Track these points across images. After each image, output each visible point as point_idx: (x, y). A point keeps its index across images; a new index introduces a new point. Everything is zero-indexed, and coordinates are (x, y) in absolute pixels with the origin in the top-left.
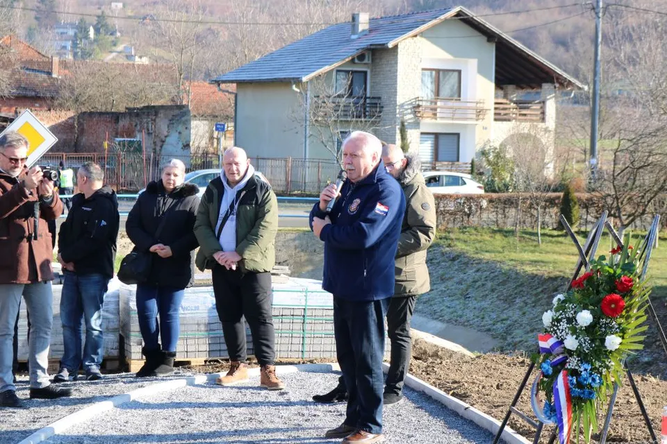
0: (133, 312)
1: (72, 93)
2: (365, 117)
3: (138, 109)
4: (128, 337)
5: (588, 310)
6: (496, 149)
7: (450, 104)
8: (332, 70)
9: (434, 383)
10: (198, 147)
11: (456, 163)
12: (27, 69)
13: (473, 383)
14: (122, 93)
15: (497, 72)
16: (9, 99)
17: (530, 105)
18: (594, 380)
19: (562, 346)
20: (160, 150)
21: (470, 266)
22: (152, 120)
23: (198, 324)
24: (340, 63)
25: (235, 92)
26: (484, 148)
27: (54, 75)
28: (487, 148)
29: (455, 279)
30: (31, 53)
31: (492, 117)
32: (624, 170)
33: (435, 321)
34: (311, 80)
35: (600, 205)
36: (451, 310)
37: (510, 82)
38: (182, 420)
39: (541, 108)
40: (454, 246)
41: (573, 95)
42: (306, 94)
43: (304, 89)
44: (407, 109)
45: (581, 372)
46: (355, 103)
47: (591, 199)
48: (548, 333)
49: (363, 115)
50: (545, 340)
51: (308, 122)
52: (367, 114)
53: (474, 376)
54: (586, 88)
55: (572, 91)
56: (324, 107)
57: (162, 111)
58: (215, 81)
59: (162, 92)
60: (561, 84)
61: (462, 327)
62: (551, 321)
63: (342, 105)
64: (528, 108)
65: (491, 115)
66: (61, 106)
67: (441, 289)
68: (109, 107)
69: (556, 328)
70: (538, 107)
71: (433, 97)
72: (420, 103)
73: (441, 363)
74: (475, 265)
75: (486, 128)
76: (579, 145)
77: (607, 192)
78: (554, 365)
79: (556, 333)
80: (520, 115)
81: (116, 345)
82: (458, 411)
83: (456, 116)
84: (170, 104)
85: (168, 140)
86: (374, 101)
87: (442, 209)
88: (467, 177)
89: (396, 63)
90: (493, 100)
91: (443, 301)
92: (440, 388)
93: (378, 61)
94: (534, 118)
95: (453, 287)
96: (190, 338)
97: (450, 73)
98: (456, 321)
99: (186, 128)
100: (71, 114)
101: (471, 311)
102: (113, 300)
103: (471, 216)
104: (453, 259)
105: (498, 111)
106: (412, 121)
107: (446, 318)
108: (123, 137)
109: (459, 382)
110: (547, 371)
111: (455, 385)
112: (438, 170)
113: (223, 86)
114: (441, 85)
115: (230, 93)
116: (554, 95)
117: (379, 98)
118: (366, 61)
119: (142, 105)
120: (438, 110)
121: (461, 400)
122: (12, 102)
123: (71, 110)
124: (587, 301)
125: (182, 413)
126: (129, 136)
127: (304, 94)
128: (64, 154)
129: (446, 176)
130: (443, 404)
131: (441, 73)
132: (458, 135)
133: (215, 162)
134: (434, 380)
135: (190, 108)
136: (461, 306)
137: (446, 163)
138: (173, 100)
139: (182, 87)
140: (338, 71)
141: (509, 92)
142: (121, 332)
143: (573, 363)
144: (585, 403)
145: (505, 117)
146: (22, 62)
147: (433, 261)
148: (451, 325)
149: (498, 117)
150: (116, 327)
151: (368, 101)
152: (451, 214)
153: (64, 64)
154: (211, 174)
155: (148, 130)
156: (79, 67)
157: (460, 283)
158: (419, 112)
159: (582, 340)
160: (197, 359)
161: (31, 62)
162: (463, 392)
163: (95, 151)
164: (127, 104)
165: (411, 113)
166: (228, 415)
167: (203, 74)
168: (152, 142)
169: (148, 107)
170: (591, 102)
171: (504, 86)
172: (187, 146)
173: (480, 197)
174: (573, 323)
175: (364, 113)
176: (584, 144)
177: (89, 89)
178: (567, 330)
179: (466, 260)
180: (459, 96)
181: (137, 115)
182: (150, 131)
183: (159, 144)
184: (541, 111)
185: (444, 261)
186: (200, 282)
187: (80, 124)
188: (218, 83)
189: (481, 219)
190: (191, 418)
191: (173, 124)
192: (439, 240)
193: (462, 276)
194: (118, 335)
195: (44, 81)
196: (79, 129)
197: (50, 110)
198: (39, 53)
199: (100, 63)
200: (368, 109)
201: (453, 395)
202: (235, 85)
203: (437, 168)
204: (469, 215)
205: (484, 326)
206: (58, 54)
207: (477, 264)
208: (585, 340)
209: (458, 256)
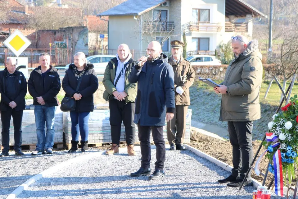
0: (69, 122)
1: (34, 22)
2: (167, 31)
3: (64, 28)
4: (67, 133)
5: (290, 121)
6: (226, 44)
7: (206, 24)
8: (152, 10)
9: (210, 154)
10: (92, 45)
11: (208, 51)
12: (14, 11)
13: (228, 154)
14: (57, 21)
15: (226, 10)
16: (6, 24)
17: (241, 25)
18: (293, 154)
19: (278, 138)
20: (75, 47)
21: (216, 98)
22: (71, 33)
23: (99, 127)
24: (155, 7)
25: (108, 20)
26: (220, 44)
27: (26, 14)
28: (222, 44)
29: (210, 104)
30: (16, 4)
31: (224, 30)
32: (286, 54)
33: (200, 123)
34: (142, 15)
35: (274, 70)
36: (208, 118)
37: (232, 14)
38: (96, 173)
39: (246, 26)
40: (209, 89)
41: (260, 20)
42: (140, 21)
43: (139, 19)
44: (185, 27)
45: (287, 150)
46: (162, 25)
47: (270, 67)
48: (271, 132)
49: (166, 30)
50: (270, 135)
51: (141, 34)
52: (168, 29)
53: (228, 150)
54: (266, 17)
55: (260, 18)
56: (149, 26)
57: (75, 29)
58: (99, 15)
59: (74, 20)
60: (255, 15)
61: (213, 126)
62: (272, 127)
63: (156, 25)
64: (240, 26)
65: (223, 29)
66: (30, 27)
67: (203, 108)
68: (51, 27)
69: (275, 130)
70: (245, 25)
71: (197, 21)
72: (192, 24)
73: (211, 144)
74: (218, 97)
75: (221, 35)
76: (263, 42)
77: (278, 64)
78: (274, 147)
79: (275, 132)
80: (237, 29)
81: (62, 137)
82: (223, 167)
83: (208, 30)
84: (78, 26)
85: (78, 42)
86: (171, 24)
87: (203, 72)
88: (213, 58)
89: (181, 6)
90: (225, 23)
91: (204, 114)
92: (213, 156)
93: (172, 5)
94: (243, 30)
95: (208, 108)
96: (95, 134)
97: (204, 10)
98: (210, 123)
99: (86, 37)
100: (34, 31)
101: (217, 118)
102: (60, 116)
103: (216, 75)
104: (209, 95)
105: (226, 28)
106: (188, 32)
107: (206, 121)
108: (58, 41)
109: (222, 153)
110: (271, 150)
111: (220, 155)
112: (200, 54)
113: (102, 17)
114: (201, 16)
115: (106, 20)
116: (252, 20)
117: (173, 22)
118: (167, 5)
119: (66, 27)
120: (200, 27)
121: (224, 162)
122: (7, 26)
123: (34, 29)
124: (289, 117)
125: (95, 169)
126: (61, 40)
127: (139, 20)
128: (32, 49)
129: (204, 57)
130: (215, 164)
131: (201, 10)
132: (209, 38)
133: (99, 52)
134: (209, 152)
135: (88, 28)
136: (212, 116)
137: (203, 51)
138: (80, 24)
139: (84, 18)
140: (154, 10)
141: (231, 19)
142: (64, 131)
143: (283, 146)
144: (289, 165)
145: (230, 30)
146: (12, 8)
147: (199, 96)
148: (208, 125)
149: (226, 30)
150: (62, 129)
151: (168, 23)
152: (207, 74)
153: (30, 9)
154: (98, 57)
155: (69, 38)
156: (37, 10)
157: (212, 105)
158: (191, 28)
159: (288, 135)
160: (99, 143)
161: (16, 7)
162: (224, 158)
163: (45, 47)
164: (59, 26)
165: (187, 29)
166: (116, 170)
167: (93, 12)
168: (71, 43)
169: (69, 27)
170: (269, 23)
171: (229, 16)
172: (87, 45)
173: (220, 66)
174: (283, 128)
175: (167, 29)
176: (266, 42)
177: (42, 20)
178: (280, 131)
179: (214, 95)
180: (209, 21)
181: (64, 31)
182: (70, 38)
183: (74, 44)
184: (246, 27)
185: (204, 96)
186: (100, 108)
187: (38, 35)
188: (100, 16)
189: (220, 76)
190: (99, 171)
191: (80, 35)
192: (202, 86)
193: (212, 102)
194: (62, 132)
195: (22, 16)
196: (38, 38)
197: (25, 29)
198: (19, 4)
199: (47, 8)
200: (168, 27)
201: (220, 159)
202: (107, 17)
203: (199, 54)
204: (215, 75)
205: (223, 125)
206: (28, 4)
207: (219, 97)
208: (289, 136)
209: (211, 94)
